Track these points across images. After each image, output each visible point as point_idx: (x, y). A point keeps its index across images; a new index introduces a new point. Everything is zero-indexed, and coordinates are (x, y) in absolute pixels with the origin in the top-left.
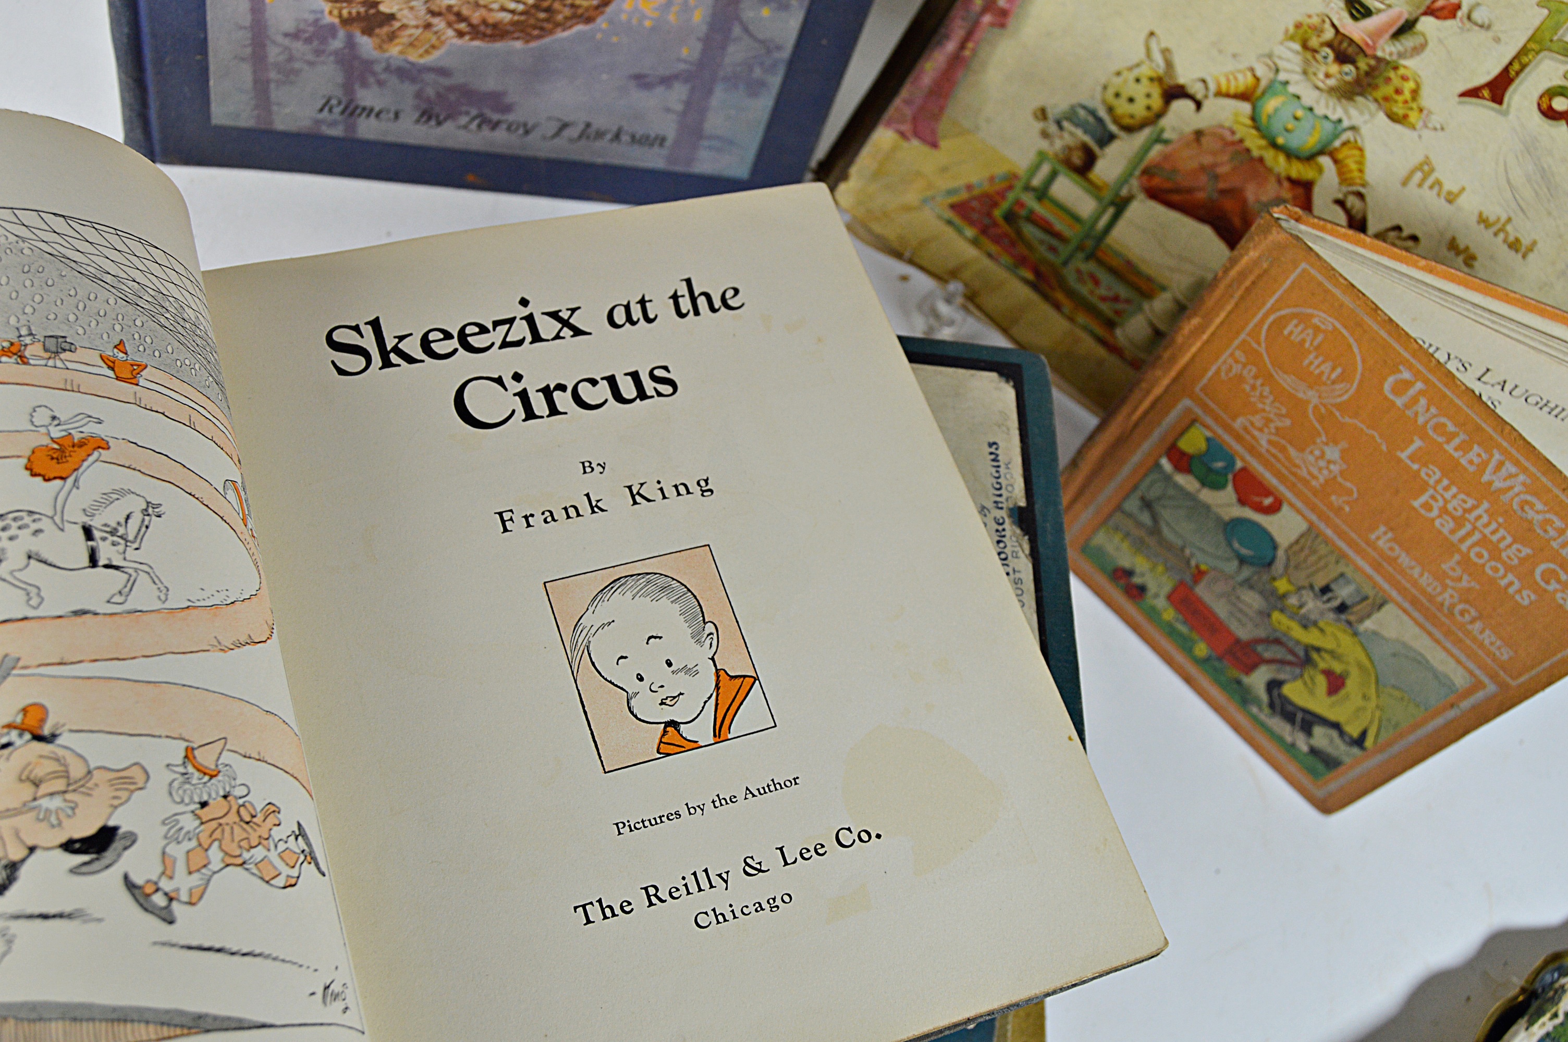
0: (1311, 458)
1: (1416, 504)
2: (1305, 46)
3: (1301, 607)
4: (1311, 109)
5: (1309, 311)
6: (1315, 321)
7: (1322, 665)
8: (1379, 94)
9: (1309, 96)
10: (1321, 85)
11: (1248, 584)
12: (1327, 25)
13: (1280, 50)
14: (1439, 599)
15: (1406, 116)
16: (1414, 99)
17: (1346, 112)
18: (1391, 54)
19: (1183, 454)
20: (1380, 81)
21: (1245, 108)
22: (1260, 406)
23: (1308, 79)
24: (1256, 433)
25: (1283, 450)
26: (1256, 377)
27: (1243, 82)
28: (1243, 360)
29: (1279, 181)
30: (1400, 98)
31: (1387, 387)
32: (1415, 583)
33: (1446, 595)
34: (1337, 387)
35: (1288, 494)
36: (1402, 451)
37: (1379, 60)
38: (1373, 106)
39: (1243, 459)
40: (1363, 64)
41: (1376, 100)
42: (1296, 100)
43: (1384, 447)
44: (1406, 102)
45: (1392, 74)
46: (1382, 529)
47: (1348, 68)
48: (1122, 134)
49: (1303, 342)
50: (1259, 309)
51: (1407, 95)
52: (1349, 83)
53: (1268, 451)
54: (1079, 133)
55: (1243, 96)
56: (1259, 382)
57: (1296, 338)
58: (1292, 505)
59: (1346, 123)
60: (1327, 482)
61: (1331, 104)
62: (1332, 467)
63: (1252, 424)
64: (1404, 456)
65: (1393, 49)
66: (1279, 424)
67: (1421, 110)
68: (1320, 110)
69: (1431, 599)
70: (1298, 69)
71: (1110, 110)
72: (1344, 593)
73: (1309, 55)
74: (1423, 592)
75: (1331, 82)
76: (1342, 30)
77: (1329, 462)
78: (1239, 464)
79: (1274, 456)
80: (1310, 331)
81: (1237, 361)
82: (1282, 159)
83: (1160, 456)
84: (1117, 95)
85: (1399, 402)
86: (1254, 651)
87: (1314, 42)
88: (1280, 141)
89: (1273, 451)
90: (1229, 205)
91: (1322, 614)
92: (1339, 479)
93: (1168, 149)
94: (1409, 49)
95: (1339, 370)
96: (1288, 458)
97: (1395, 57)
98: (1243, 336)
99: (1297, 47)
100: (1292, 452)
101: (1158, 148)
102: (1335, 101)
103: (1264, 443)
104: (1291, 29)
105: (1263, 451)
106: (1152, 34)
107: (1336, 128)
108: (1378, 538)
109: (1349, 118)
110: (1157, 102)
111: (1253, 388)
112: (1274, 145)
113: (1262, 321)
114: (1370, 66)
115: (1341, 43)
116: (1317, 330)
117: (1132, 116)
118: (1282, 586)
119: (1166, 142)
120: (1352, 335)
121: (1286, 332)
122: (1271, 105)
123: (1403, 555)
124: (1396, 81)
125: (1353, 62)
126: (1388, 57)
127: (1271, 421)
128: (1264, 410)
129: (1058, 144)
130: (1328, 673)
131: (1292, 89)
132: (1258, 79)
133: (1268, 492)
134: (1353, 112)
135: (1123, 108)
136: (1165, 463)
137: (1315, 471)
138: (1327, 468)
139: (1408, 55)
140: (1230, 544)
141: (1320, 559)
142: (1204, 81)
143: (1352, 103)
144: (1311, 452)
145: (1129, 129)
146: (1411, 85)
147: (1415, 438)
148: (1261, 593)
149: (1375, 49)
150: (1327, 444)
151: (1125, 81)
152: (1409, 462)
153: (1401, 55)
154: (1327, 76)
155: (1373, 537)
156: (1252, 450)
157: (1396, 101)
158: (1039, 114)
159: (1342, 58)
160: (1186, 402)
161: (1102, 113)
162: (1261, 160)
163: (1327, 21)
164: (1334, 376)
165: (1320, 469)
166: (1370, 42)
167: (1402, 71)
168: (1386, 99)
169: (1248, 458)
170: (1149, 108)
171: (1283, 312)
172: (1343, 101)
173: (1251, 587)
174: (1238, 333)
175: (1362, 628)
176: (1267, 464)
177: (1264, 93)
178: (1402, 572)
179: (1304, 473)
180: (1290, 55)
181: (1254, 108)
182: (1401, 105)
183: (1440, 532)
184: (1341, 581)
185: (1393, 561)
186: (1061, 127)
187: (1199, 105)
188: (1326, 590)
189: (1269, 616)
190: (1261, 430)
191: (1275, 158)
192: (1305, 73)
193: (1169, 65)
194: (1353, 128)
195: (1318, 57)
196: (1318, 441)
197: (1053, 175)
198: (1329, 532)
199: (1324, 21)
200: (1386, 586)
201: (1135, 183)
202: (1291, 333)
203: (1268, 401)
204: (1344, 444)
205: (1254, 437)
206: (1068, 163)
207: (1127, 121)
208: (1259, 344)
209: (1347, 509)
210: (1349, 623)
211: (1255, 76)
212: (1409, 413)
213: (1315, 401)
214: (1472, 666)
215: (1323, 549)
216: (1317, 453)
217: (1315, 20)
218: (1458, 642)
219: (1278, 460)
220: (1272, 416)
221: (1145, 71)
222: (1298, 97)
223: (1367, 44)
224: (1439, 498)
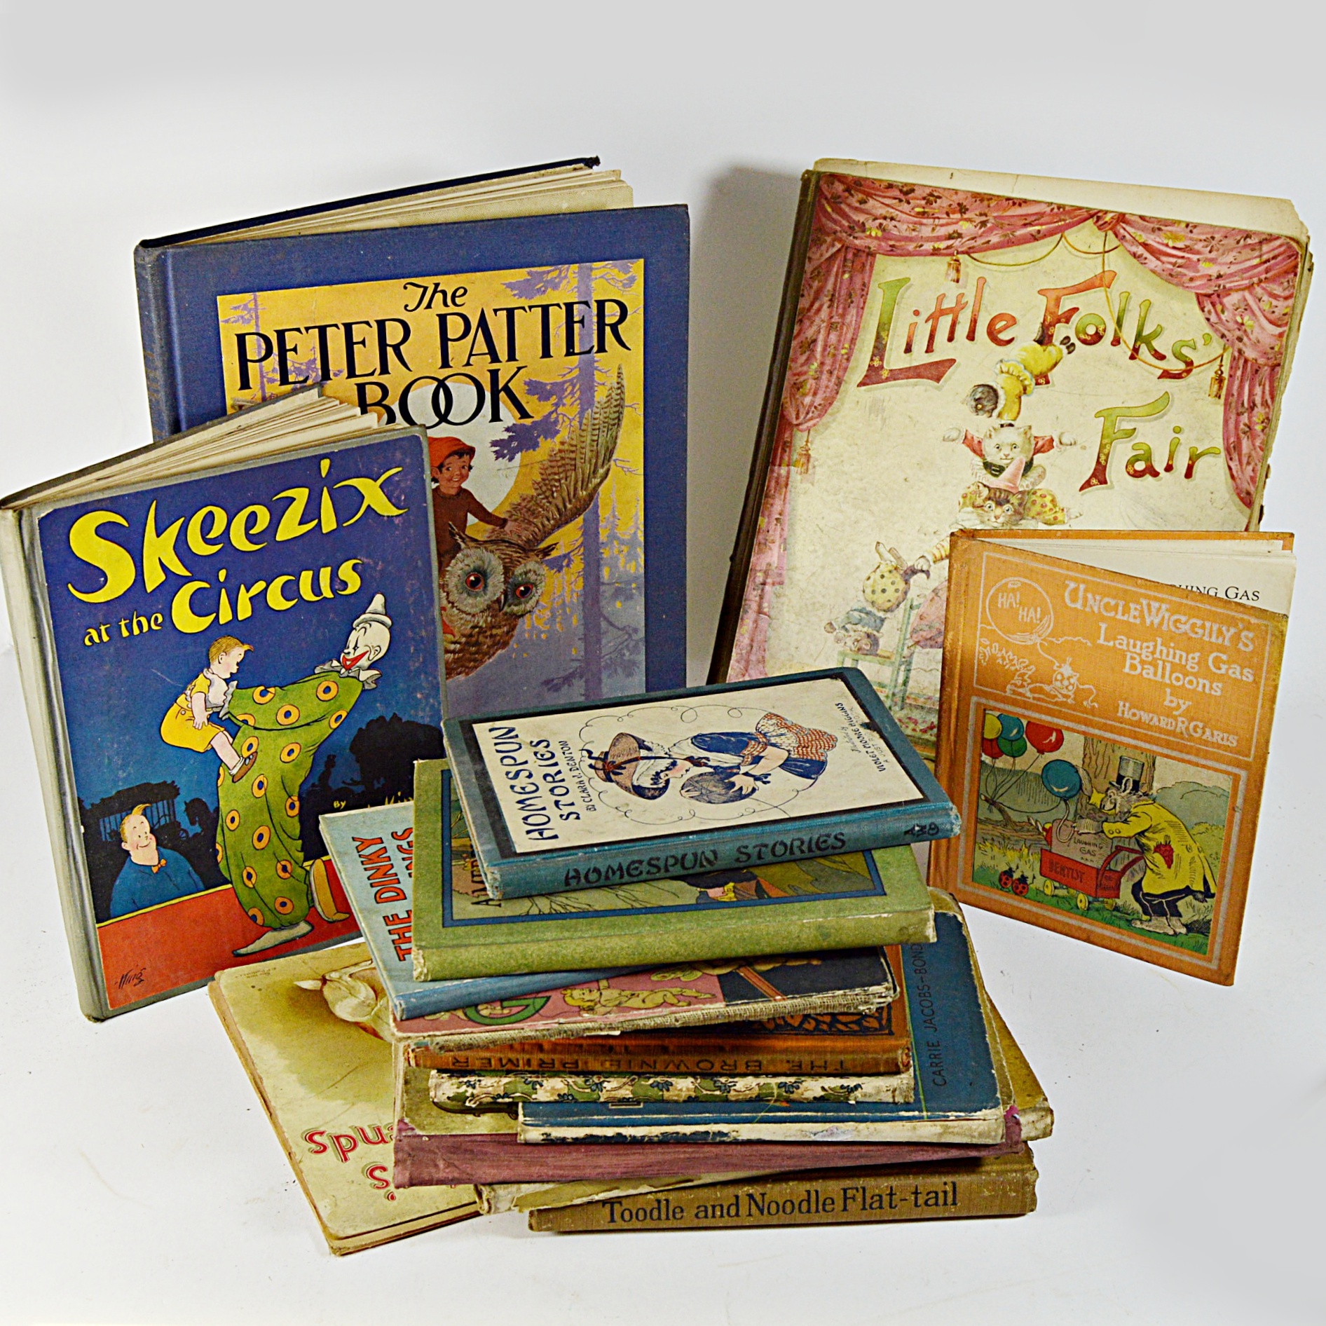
0: (1058, 684)
1: (1127, 670)
2: (975, 507)
3: (1115, 807)
5: (1003, 581)
6: (1010, 586)
7: (1152, 845)
8: (1033, 513)
10: (996, 525)
11: (1078, 816)
12: (982, 488)
14: (1178, 730)
15: (1055, 519)
16: (1055, 505)
19: (991, 740)
22: (1013, 668)
24: (1021, 690)
25: (1041, 691)
26: (1001, 650)
28: (988, 643)
31: (1068, 601)
32: (1161, 730)
33: (1180, 724)
34: (1044, 621)
35: (1061, 722)
36: (1099, 638)
37: (1022, 493)
39: (1024, 717)
40: (1014, 500)
41: (1033, 518)
43: (1089, 644)
44: (1051, 510)
46: (1121, 703)
47: (1007, 507)
49: (1011, 604)
50: (978, 599)
52: (1012, 515)
53: (1034, 698)
56: (1004, 652)
57: (1006, 606)
58: (1068, 729)
60: (1075, 693)
62: (1072, 681)
63: (1015, 685)
64: (1101, 641)
66: (1030, 673)
67: (1063, 510)
69: (1173, 733)
72: (1130, 772)
73: (980, 511)
74: (1168, 733)
75: (1001, 520)
76: (992, 486)
77: (1068, 678)
78: (1025, 723)
79: (1039, 699)
80: (1011, 595)
81: (985, 647)
83: (981, 756)
85: (1079, 605)
86: (1110, 869)
87: (979, 501)
89: (1036, 695)
91: (1129, 801)
92: (1081, 687)
95: (1039, 609)
96: (1048, 695)
98: (979, 626)
99: (970, 509)
100: (1047, 688)
103: (1028, 694)
104: (962, 501)
105: (1031, 700)
108: (1123, 713)
111: (1004, 659)
113: (984, 607)
114: (1019, 499)
115: (995, 494)
116: (1013, 590)
118: (1096, 798)
120: (1031, 579)
121: (999, 605)
123: (1142, 713)
125: (1008, 501)
126: (1027, 489)
127: (1025, 674)
128: (1016, 670)
130: (1158, 848)
133: (1050, 730)
136: (985, 758)
137: (1064, 692)
138: (1070, 684)
140: (1051, 791)
141: (1103, 756)
144: (1056, 680)
147: (1101, 624)
148: (1088, 816)
149: (1016, 488)
150: (1060, 667)
152: (1106, 643)
154: (997, 517)
155: (1120, 714)
156: (1025, 705)
157: (1045, 512)
159: (1000, 502)
160: (974, 699)
163: (980, 485)
164: (1038, 616)
165: (1067, 687)
166: (1012, 485)
167: (1039, 493)
168: (1039, 514)
169: (1027, 713)
171: (991, 593)
173: (1081, 817)
174: (976, 625)
175: (1154, 791)
176: (1039, 709)
178: (1150, 727)
179: (1061, 699)
182: (1049, 513)
183: (1149, 680)
184: (1124, 764)
185: (1139, 723)
188: (1120, 778)
189: (1103, 832)
190: (1022, 686)
192: (982, 522)
195: (986, 509)
196: (1055, 668)
198: (1096, 732)
199: (978, 487)
200: (1147, 746)
202: (1002, 604)
203: (1015, 662)
204: (1069, 659)
205: (1020, 694)
208: (990, 625)
209: (1096, 705)
210: (1146, 794)
212: (1088, 609)
213: (1039, 641)
214: (1223, 767)
215: (1101, 748)
216: (1059, 677)
217: (973, 488)
218: (1206, 755)
219: (1043, 700)
220: (1022, 671)
223: (1011, 487)
224: (1135, 656)
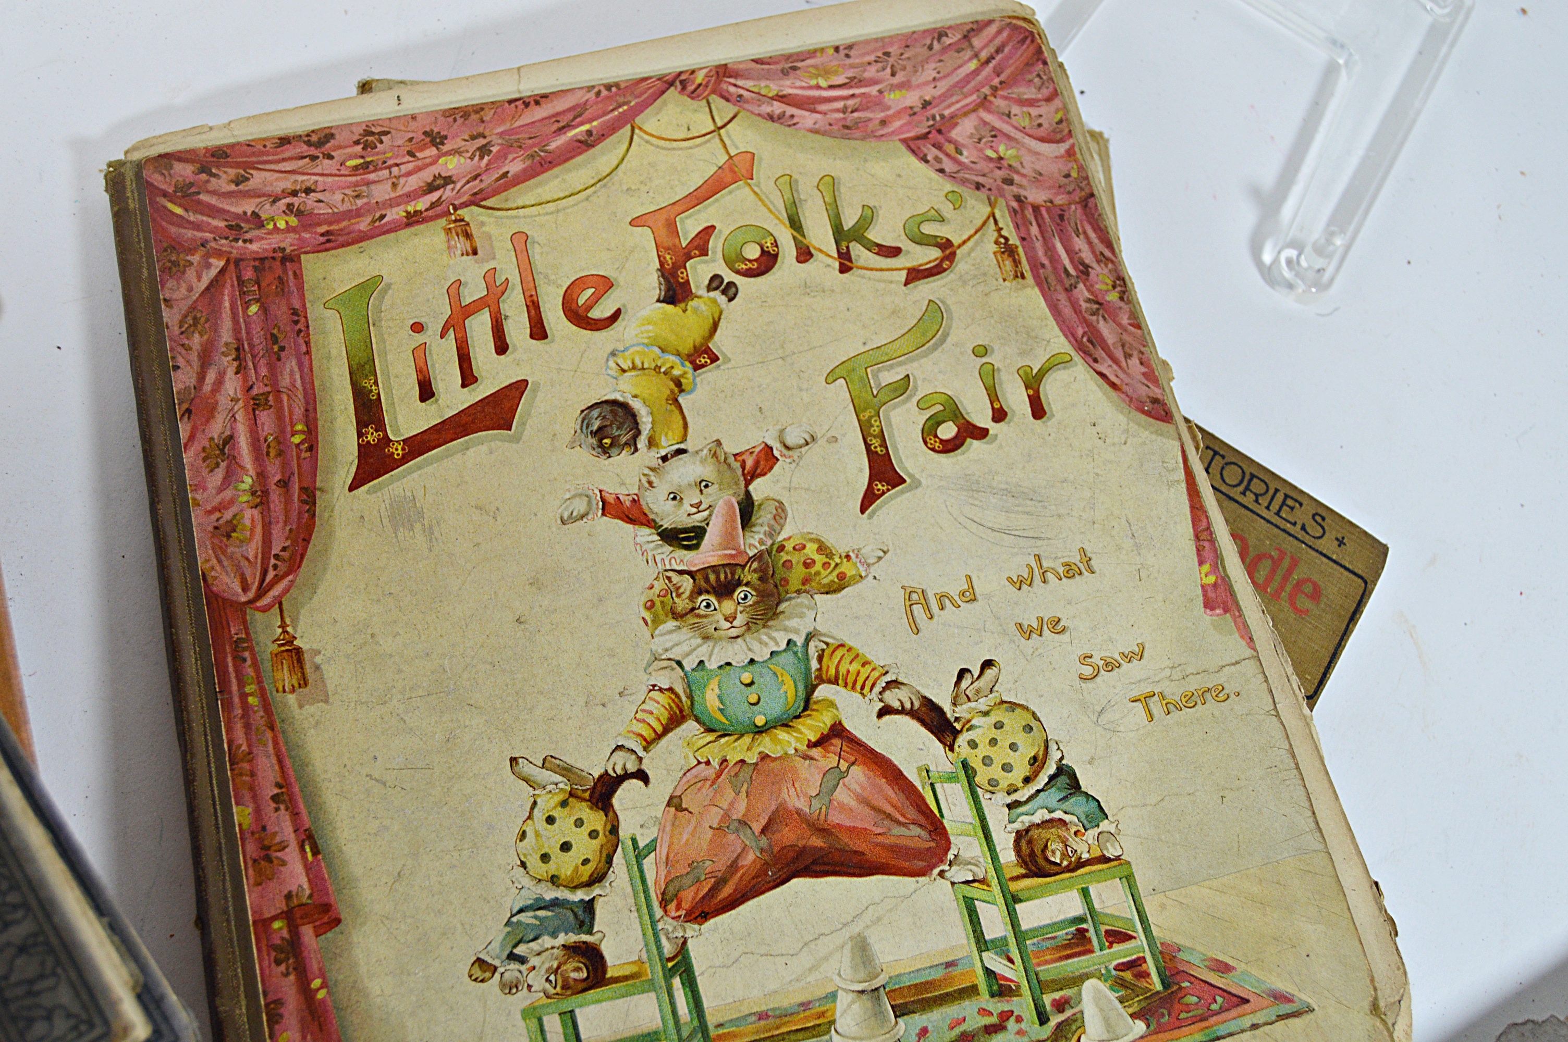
2: (676, 615)
4: (752, 661)
8: (795, 582)
9: (737, 653)
10: (734, 633)
12: (676, 578)
13: (658, 644)
15: (842, 576)
16: (830, 555)
17: (786, 630)
18: (761, 542)
20: (780, 573)
21: (691, 726)
23: (720, 639)
27: (659, 707)
29: (806, 757)
30: (818, 567)
37: (759, 557)
38: (804, 599)
40: (748, 576)
41: (799, 592)
42: (728, 667)
44: (825, 565)
45: (784, 557)
47: (739, 593)
48: (596, 891)
51: (820, 559)
52: (756, 603)
54: (547, 941)
55: (675, 720)
59: (800, 641)
61: (764, 638)
65: (757, 537)
67: (848, 557)
68: (762, 654)
70: (699, 641)
71: (554, 880)
73: (691, 619)
75: (740, 620)
76: (694, 569)
82: (782, 734)
84: (545, 858)
87: (682, 604)
88: (760, 721)
90: (788, 835)
93: (662, 850)
94: (773, 522)
97: (769, 542)
99: (671, 624)
101: (649, 863)
102: (765, 630)
104: (648, 616)
106: (513, 760)
107: (795, 653)
109: (797, 631)
110: (596, 820)
112: (760, 731)
114: (755, 571)
115: (707, 580)
117: (586, 862)
119: (652, 847)
122: (710, 699)
124: (796, 558)
125: (739, 583)
126: (763, 547)
129: (537, 981)
131: (712, 665)
132: (671, 689)
134: (793, 623)
135: (565, 865)
139: (778, 528)
142: (619, 748)
143: (781, 617)
145: (597, 878)
146: (811, 550)
149: (741, 553)
151: (537, 834)
153: (771, 534)
154: (730, 619)
157: (818, 573)
158: (478, 973)
159: (725, 590)
161: (550, 894)
162: (764, 757)
163: (670, 574)
166: (734, 552)
167: (789, 546)
168: (805, 581)
170: (593, 834)
172: (770, 623)
177: (691, 697)
180: (675, 637)
181: (697, 720)
182: (824, 573)
186: (522, 960)
187: (642, 776)
191: (776, 741)
192: (706, 638)
193: (566, 771)
194: (809, 637)
195: (702, 612)
197: (570, 1018)
199: (669, 578)
201: (667, 924)
206: (570, 988)
207: (586, 872)
211: (661, 690)
217: (660, 585)
221: (548, 803)
222: (729, 664)
223: (732, 556)
